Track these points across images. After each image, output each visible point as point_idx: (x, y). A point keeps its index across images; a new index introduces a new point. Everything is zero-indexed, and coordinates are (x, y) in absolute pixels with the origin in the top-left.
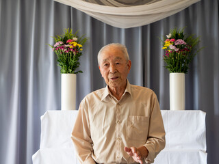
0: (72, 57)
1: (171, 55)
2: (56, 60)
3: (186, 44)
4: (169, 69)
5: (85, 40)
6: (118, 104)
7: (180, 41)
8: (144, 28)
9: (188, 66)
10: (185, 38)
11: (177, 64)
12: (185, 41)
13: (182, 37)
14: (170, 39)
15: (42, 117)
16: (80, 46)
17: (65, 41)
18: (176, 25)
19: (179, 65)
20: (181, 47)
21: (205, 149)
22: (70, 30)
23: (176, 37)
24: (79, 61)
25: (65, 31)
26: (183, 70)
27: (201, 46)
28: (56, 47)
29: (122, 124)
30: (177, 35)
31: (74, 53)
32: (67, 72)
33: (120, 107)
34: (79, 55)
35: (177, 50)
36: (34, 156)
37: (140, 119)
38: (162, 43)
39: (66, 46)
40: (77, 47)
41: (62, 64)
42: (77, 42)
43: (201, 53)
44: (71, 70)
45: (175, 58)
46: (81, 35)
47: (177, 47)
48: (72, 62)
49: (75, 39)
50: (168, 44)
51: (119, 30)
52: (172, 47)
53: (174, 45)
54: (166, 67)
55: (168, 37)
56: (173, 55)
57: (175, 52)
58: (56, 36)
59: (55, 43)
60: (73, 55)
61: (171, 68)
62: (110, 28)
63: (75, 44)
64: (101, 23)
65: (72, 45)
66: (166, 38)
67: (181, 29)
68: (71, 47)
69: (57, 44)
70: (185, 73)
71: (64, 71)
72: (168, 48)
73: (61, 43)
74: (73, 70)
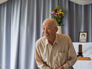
0: (59, 18)
16: (63, 13)
17: (56, 11)
25: (56, 7)
34: (62, 17)
39: (56, 13)
40: (61, 14)
46: (64, 8)
48: (59, 21)
49: (61, 10)
51: (81, 6)
58: (52, 9)
60: (59, 17)
62: (77, 5)
63: (60, 12)
64: (73, 3)
68: (59, 14)
73: (54, 12)
74: (59, 24)
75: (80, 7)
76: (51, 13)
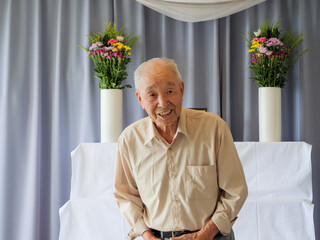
0: (116, 65)
1: (261, 61)
2: (93, 70)
3: (282, 44)
4: (258, 82)
5: (135, 39)
6: (170, 149)
7: (274, 41)
8: (221, 22)
9: (286, 76)
10: (281, 36)
11: (270, 75)
12: (282, 40)
13: (276, 34)
14: (259, 37)
15: (72, 153)
16: (127, 48)
17: (105, 41)
18: (268, 16)
19: (272, 76)
20: (275, 50)
21: (311, 198)
22: (112, 25)
23: (269, 34)
24: (126, 71)
25: (105, 27)
26: (279, 83)
27: (305, 47)
28: (92, 51)
29: (178, 179)
30: (269, 32)
31: (119, 59)
32: (109, 86)
33: (173, 154)
34: (126, 61)
35: (269, 53)
36: (61, 210)
37: (203, 170)
38: (247, 44)
39: (107, 48)
40: (123, 50)
41: (101, 74)
42: (123, 43)
43: (305, 58)
44: (114, 84)
45: (266, 66)
46: (128, 33)
47: (269, 49)
48: (116, 72)
49: (120, 38)
50: (256, 45)
51: (185, 24)
52: (262, 50)
53: (265, 46)
54: (253, 79)
55: (257, 34)
56: (263, 60)
57: (267, 57)
58: (92, 34)
59: (91, 44)
60: (117, 61)
61: (260, 80)
62: (170, 21)
63: (120, 46)
64: (158, 15)
65: (116, 47)
66: (253, 36)
67: (275, 22)
68: (114, 50)
69: (94, 46)
70: (281, 87)
71: (105, 85)
72: (256, 51)
73: (100, 44)
74: (117, 84)
75: (179, 30)
76: (91, 49)
